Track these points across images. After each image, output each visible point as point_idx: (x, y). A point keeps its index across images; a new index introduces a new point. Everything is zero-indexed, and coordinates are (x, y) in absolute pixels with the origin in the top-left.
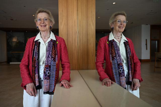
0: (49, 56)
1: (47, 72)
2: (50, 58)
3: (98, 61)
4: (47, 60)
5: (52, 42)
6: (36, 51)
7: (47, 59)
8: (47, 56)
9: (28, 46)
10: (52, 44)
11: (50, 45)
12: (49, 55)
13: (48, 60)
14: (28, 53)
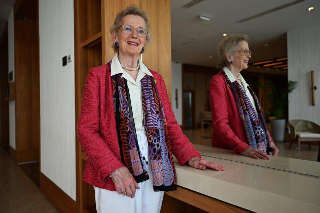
1: (156, 143)
2: (155, 114)
3: (222, 118)
6: (123, 97)
9: (95, 87)
11: (147, 86)
12: (152, 108)
14: (98, 103)
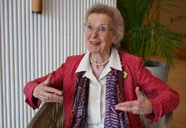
0: (111, 110)
2: (115, 113)
4: (108, 119)
5: (114, 77)
6: (80, 97)
7: (109, 116)
8: (108, 110)
10: (114, 81)
11: (110, 84)
12: (112, 108)
13: (110, 118)
